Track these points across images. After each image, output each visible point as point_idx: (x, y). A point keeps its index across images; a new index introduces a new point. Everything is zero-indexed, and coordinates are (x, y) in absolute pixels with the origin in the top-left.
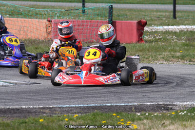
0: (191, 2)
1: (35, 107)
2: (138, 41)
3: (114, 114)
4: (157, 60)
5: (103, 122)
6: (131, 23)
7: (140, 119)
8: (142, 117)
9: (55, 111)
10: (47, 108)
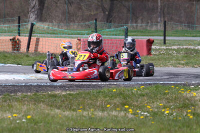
0: (173, 35)
2: (148, 54)
3: (173, 87)
4: (167, 66)
5: (166, 91)
6: (142, 41)
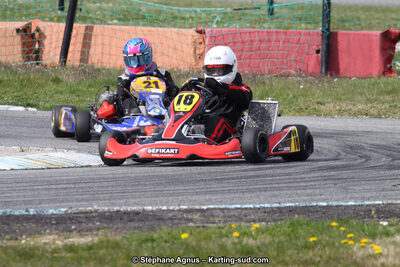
1: (171, 208)
2: (384, 73)
3: (334, 224)
5: (312, 239)
6: (369, 35)
7: (388, 234)
8: (392, 229)
9: (213, 216)
10: (197, 210)
